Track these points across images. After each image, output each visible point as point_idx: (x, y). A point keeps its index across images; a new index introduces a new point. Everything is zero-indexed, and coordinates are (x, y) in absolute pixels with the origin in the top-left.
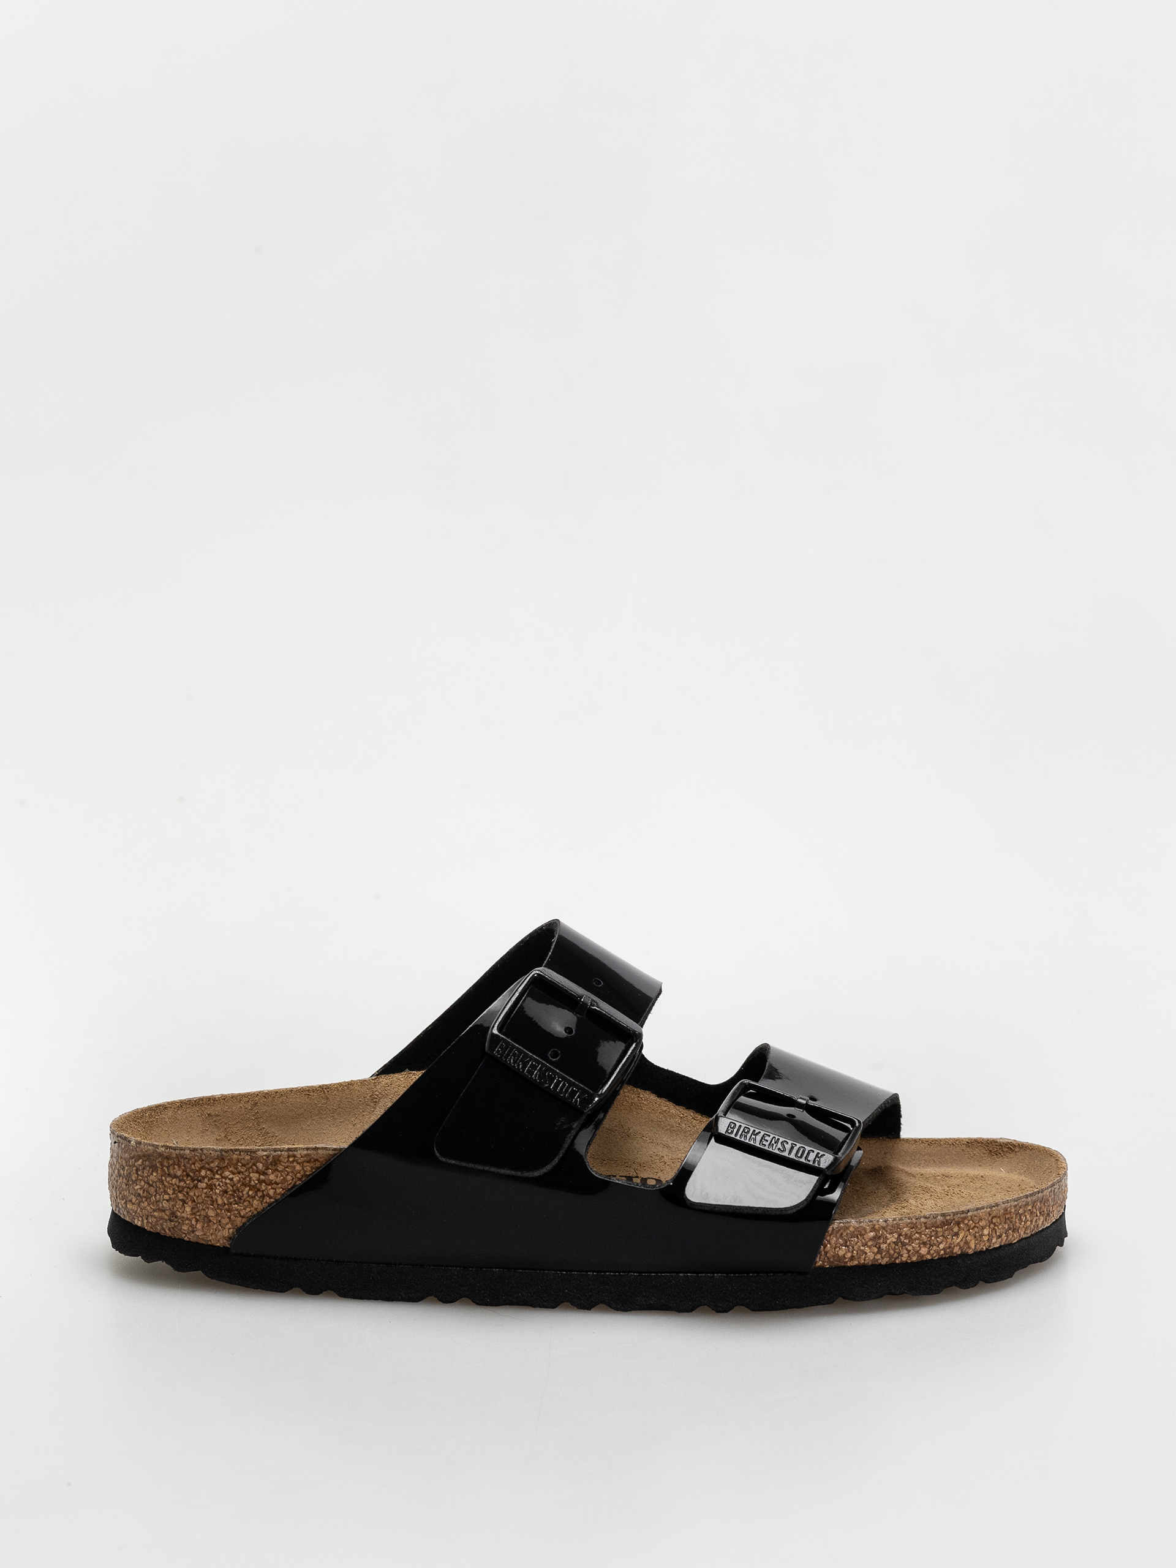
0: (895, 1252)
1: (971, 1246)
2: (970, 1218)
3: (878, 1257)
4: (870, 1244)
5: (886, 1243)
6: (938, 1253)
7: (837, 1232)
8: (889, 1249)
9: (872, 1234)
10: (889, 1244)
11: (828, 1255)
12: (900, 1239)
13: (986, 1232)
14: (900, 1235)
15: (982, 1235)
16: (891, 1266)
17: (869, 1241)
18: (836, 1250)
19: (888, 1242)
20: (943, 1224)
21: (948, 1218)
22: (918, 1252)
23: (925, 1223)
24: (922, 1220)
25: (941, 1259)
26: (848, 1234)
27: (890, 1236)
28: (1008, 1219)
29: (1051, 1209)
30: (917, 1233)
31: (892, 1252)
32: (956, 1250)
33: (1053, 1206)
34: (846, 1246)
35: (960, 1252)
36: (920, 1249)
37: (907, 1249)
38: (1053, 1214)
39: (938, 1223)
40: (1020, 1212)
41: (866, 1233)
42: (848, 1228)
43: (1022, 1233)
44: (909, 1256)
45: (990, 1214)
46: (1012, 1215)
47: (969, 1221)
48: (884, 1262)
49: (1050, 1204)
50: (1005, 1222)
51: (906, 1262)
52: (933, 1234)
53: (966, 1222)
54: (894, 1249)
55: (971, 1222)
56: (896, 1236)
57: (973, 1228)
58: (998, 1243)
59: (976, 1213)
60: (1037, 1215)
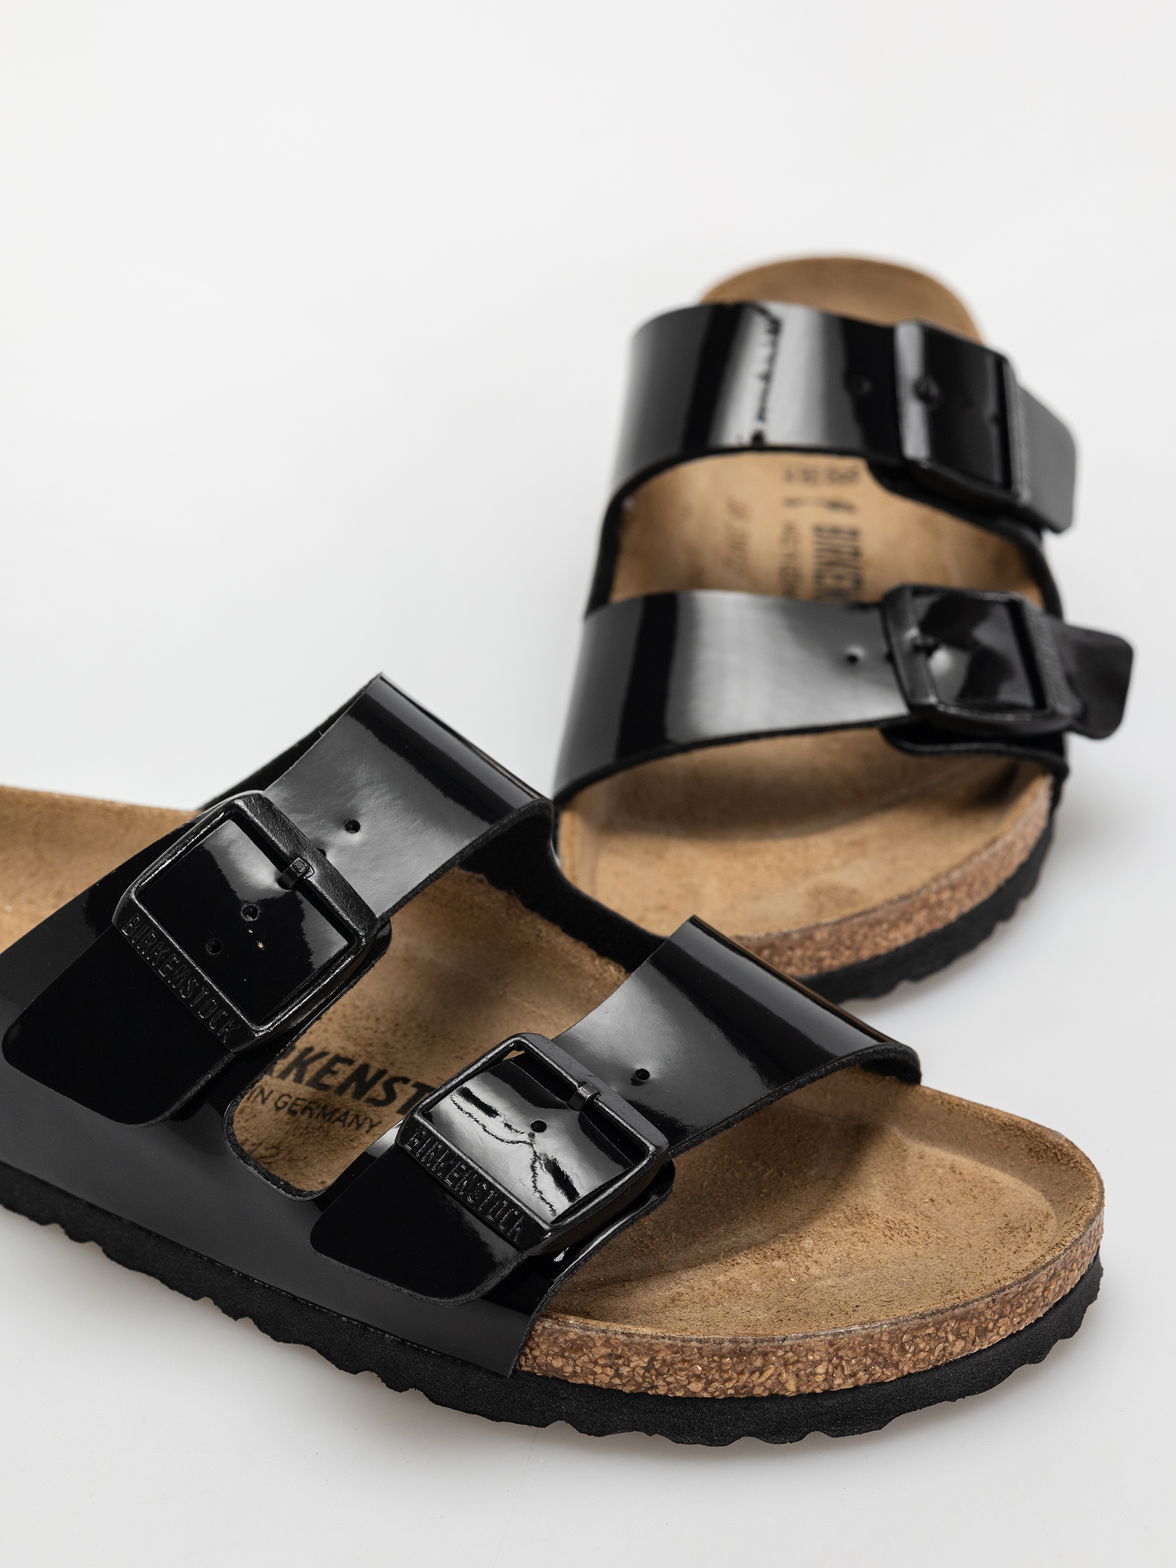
0: (644, 1381)
1: (789, 1388)
2: (788, 1348)
3: (617, 1381)
4: (601, 1362)
5: (629, 1366)
6: (724, 1391)
7: (550, 1335)
8: (634, 1375)
9: (605, 1351)
10: (634, 1368)
11: (537, 1361)
12: (653, 1366)
13: (821, 1369)
14: (653, 1359)
15: (815, 1374)
16: (639, 1397)
17: (600, 1357)
18: (548, 1358)
19: (632, 1365)
20: (733, 1353)
21: (744, 1345)
22: (685, 1386)
23: (699, 1349)
24: (694, 1344)
25: (730, 1399)
26: (566, 1341)
27: (635, 1358)
28: (873, 1350)
29: (991, 1325)
30: (684, 1361)
31: (640, 1380)
32: (758, 1391)
33: (997, 1320)
34: (563, 1356)
35: (766, 1394)
36: (689, 1383)
37: (664, 1380)
38: (995, 1331)
39: (724, 1351)
40: (903, 1340)
41: (595, 1346)
42: (566, 1333)
43: (906, 1369)
44: (670, 1390)
45: (831, 1344)
46: (883, 1345)
47: (786, 1352)
48: (627, 1390)
49: (986, 1319)
50: (865, 1356)
51: (666, 1396)
52: (713, 1365)
53: (780, 1353)
54: (643, 1377)
55: (790, 1354)
56: (646, 1360)
57: (793, 1364)
58: (849, 1384)
59: (801, 1342)
60: (947, 1340)
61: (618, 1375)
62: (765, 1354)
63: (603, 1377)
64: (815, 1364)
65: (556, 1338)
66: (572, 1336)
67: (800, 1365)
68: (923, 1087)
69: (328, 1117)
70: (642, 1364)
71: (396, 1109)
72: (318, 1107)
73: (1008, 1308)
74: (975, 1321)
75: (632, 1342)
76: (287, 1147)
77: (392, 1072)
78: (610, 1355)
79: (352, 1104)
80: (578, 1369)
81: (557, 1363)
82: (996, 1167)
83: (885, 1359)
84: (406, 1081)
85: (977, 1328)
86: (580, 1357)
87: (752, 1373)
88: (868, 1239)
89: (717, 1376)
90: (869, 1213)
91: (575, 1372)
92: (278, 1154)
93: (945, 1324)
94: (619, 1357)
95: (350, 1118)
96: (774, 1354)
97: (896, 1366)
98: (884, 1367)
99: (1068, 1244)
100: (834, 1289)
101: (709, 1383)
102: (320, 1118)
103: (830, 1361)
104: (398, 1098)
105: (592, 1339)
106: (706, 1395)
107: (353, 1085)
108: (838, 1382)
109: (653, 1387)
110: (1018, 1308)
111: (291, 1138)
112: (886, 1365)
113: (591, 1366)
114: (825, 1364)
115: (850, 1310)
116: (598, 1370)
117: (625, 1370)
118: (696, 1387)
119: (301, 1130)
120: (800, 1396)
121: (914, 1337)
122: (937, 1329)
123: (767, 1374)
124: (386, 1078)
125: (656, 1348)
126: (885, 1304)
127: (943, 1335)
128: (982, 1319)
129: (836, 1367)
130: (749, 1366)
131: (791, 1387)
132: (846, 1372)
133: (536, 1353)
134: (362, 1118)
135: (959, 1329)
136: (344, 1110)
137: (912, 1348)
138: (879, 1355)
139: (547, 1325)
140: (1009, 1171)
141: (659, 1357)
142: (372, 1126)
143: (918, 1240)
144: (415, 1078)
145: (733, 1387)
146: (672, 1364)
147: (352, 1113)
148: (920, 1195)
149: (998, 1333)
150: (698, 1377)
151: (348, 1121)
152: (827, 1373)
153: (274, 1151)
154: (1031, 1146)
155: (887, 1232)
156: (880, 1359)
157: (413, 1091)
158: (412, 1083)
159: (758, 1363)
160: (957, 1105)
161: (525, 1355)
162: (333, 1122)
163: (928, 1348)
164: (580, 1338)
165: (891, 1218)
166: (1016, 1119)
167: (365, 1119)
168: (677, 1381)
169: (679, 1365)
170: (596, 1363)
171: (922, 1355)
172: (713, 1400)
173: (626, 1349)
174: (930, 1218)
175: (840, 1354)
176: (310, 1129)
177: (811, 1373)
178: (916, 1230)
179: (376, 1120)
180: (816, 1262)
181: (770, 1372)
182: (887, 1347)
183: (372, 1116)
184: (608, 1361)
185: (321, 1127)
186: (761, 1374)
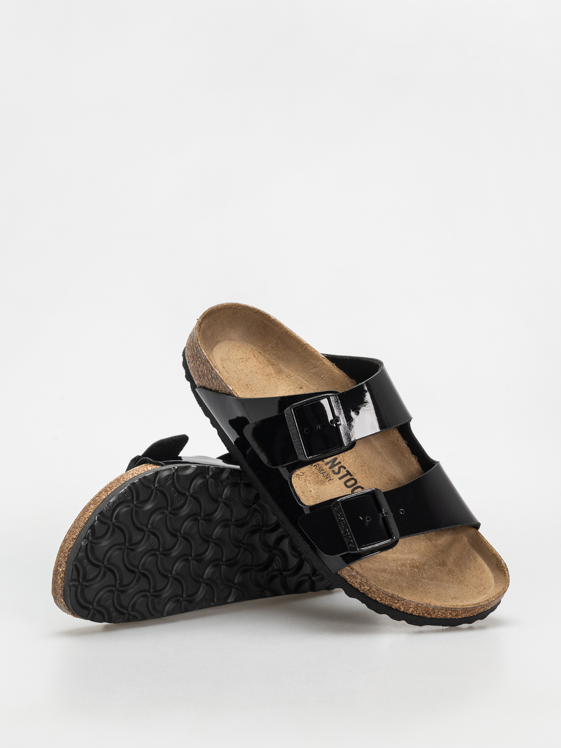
5: (364, 587)
6: (385, 603)
8: (364, 589)
11: (342, 574)
12: (370, 590)
13: (411, 609)
16: (364, 594)
17: (358, 582)
18: (345, 575)
21: (394, 596)
25: (386, 605)
26: (351, 574)
27: (366, 586)
28: (427, 610)
29: (460, 614)
30: (378, 593)
31: (365, 591)
32: (393, 607)
33: (462, 614)
34: (349, 577)
35: (395, 608)
36: (377, 598)
37: (371, 594)
38: (461, 616)
39: (389, 595)
40: (435, 611)
41: (358, 579)
42: (352, 573)
43: (433, 617)
44: (371, 597)
45: (416, 605)
46: (430, 610)
47: (404, 602)
48: (361, 591)
49: (459, 613)
50: (424, 611)
51: (370, 597)
52: (385, 597)
53: (403, 602)
54: (366, 591)
55: (405, 603)
56: (369, 588)
57: (405, 605)
58: (418, 615)
59: (409, 602)
60: (447, 614)
61: (360, 587)
62: (398, 600)
63: (357, 586)
64: (410, 607)
65: (349, 572)
66: (353, 574)
67: (406, 606)
68: (478, 531)
69: (320, 471)
70: (367, 589)
71: (339, 477)
72: (319, 466)
73: (467, 612)
74: (456, 612)
75: (367, 583)
76: (306, 475)
77: (342, 464)
78: (360, 583)
79: (328, 470)
80: (351, 581)
81: (347, 577)
82: (486, 563)
83: (429, 613)
84: (345, 468)
85: (456, 614)
86: (353, 579)
87: (393, 603)
88: (442, 572)
89: (384, 600)
90: (446, 564)
91: (350, 581)
92: (303, 475)
93: (448, 611)
94: (362, 584)
95: (325, 474)
96: (401, 601)
97: (431, 616)
98: (428, 614)
99: (490, 601)
100: (427, 583)
101: (382, 600)
102: (318, 470)
103: (414, 608)
104: (341, 474)
105: (358, 577)
106: (380, 602)
107: (331, 463)
108: (415, 613)
109: (368, 594)
110: (469, 612)
111: (308, 472)
112: (429, 614)
113: (354, 582)
114: (413, 609)
115: (427, 592)
116: (356, 584)
117: (362, 588)
118: (378, 599)
119: (312, 472)
120: (403, 612)
121: (439, 611)
122: (445, 611)
123: (397, 605)
124: (340, 465)
125: (372, 587)
126: (437, 594)
127: (447, 613)
128: (459, 612)
129: (415, 610)
130: (393, 601)
131: (402, 610)
132: (417, 612)
133: (343, 572)
134: (329, 476)
135: (451, 613)
136: (325, 471)
137: (437, 613)
138: (428, 612)
139: (348, 568)
140: (489, 566)
141: (372, 589)
142: (330, 480)
143: (455, 578)
144: (348, 469)
145: (388, 604)
146: (375, 592)
147: (327, 473)
148: (463, 563)
149: (461, 617)
150: (380, 598)
151: (325, 475)
152: (412, 611)
153: (302, 474)
154: (497, 563)
155: (448, 573)
156: (428, 613)
157: (346, 473)
158: (346, 470)
159: (396, 602)
160: (484, 542)
161: (340, 571)
162: (321, 473)
163: (441, 614)
164: (355, 575)
165: (451, 568)
166: (497, 554)
167: (329, 477)
168: (374, 596)
169: (376, 593)
170: (356, 582)
171: (439, 615)
172: (381, 604)
173: (365, 583)
174: (462, 571)
175: (418, 608)
176: (314, 473)
177: (408, 609)
178: (456, 575)
179: (332, 478)
180: (426, 573)
181: (398, 605)
182: (430, 611)
183: (331, 477)
184: (359, 584)
185: (317, 473)
186: (396, 604)
